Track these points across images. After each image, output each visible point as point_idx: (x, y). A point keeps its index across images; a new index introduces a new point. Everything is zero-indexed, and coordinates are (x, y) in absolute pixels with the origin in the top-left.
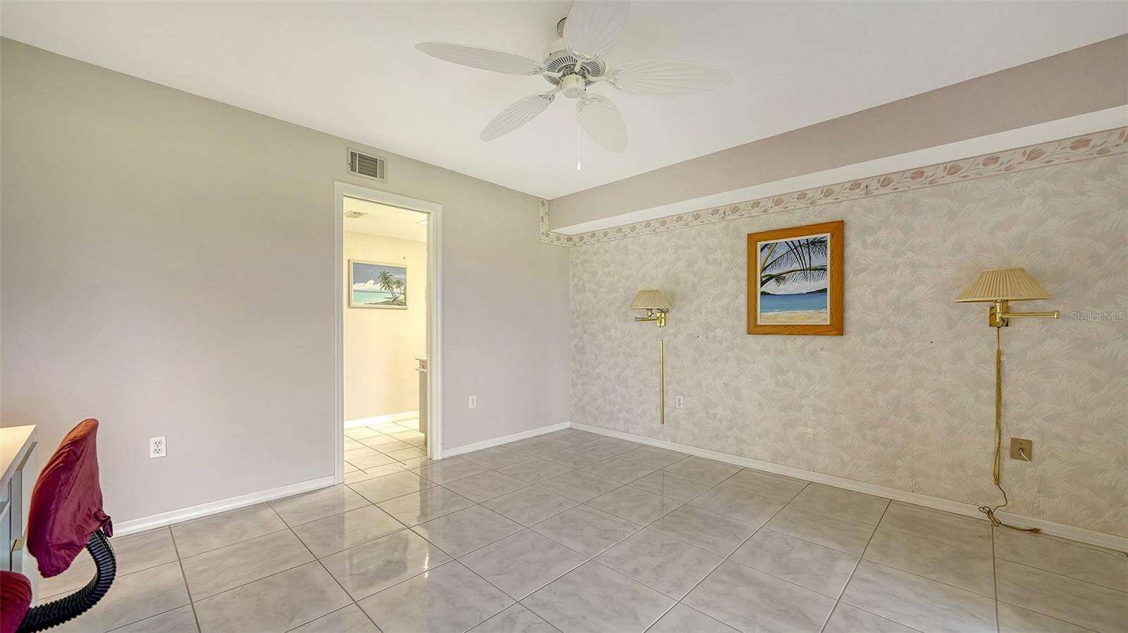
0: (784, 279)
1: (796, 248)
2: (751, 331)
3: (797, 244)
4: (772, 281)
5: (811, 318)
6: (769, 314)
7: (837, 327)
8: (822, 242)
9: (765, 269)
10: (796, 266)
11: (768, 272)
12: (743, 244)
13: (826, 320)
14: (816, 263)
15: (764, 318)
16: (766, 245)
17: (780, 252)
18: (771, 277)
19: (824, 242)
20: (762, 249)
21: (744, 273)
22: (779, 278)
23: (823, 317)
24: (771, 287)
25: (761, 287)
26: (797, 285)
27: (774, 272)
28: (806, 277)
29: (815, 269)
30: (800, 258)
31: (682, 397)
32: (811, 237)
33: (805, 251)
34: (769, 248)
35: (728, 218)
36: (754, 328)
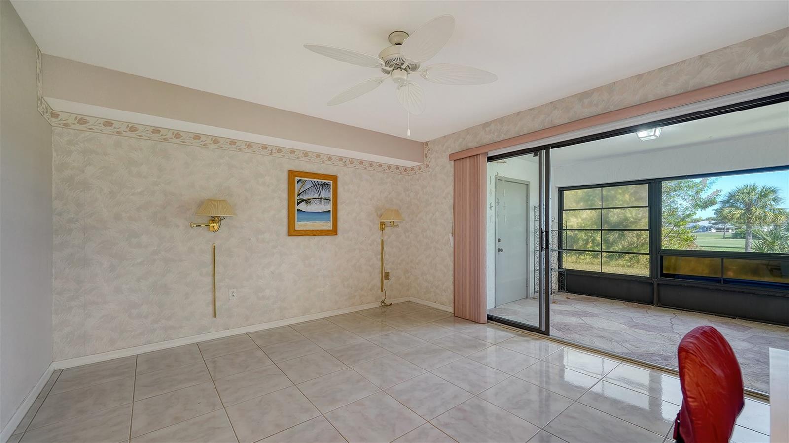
0: (310, 202)
1: (316, 185)
2: (290, 234)
3: (317, 183)
4: (303, 203)
5: (323, 226)
6: (302, 223)
7: (334, 232)
8: (328, 185)
9: (299, 195)
10: (316, 196)
11: (301, 197)
12: (285, 176)
13: (330, 227)
14: (325, 196)
15: (300, 225)
16: (300, 180)
17: (308, 186)
18: (303, 200)
19: (329, 185)
20: (298, 182)
21: (285, 196)
22: (307, 202)
23: (328, 226)
24: (303, 206)
25: (297, 205)
26: (316, 206)
27: (305, 198)
28: (321, 203)
29: (326, 199)
30: (318, 191)
31: (235, 290)
32: (324, 181)
33: (321, 188)
34: (302, 182)
35: (274, 155)
36: (292, 232)
